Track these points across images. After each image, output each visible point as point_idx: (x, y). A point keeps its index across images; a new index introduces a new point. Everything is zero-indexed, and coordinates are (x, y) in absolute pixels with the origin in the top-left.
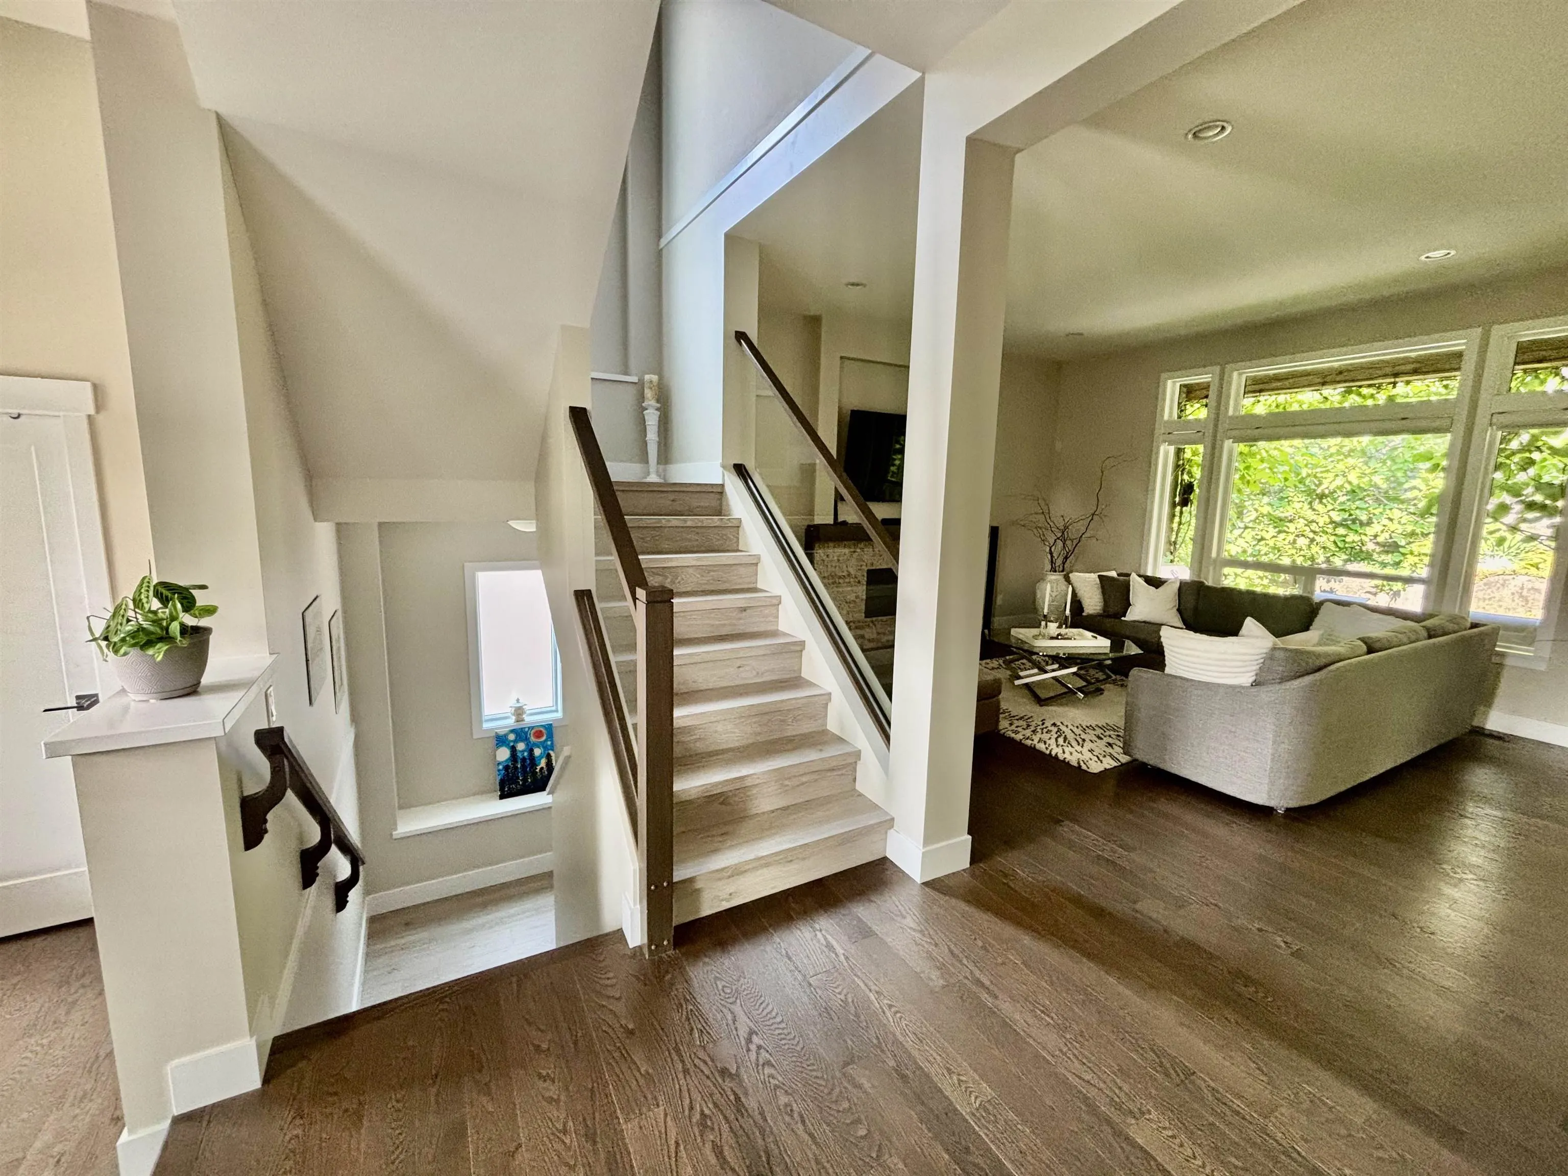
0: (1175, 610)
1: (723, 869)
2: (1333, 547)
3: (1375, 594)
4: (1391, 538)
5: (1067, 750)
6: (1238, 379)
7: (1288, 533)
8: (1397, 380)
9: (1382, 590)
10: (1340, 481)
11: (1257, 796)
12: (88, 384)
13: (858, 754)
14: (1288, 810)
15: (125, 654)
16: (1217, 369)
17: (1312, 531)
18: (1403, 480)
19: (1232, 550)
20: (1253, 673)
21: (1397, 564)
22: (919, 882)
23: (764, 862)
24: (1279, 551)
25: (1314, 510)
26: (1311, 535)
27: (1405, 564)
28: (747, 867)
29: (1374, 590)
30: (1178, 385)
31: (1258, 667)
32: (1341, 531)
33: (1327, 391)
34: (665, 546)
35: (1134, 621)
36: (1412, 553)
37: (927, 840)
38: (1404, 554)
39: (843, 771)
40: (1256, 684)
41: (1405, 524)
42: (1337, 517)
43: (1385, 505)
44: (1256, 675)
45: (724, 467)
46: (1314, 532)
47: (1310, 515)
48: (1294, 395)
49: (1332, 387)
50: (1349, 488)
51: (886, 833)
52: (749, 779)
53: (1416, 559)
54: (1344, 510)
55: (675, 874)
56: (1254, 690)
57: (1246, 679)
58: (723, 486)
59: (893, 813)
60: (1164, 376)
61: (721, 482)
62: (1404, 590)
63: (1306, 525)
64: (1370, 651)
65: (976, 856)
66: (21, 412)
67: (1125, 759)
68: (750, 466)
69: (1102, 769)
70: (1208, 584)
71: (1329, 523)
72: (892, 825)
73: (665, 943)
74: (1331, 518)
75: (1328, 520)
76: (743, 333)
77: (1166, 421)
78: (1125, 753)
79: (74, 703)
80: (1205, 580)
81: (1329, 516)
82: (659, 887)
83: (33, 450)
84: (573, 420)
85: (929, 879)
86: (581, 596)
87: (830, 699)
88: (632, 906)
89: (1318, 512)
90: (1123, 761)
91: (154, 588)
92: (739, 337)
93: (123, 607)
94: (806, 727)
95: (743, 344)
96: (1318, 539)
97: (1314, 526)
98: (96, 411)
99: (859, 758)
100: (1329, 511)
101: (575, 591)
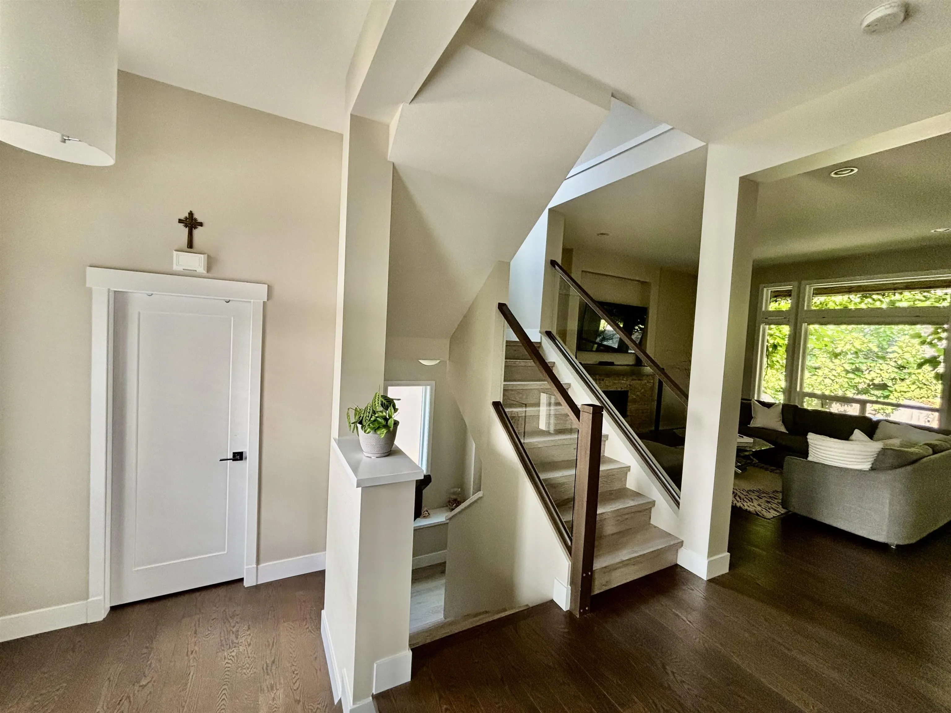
0: (781, 423)
1: (606, 567)
2: (846, 385)
3: (875, 415)
4: (882, 381)
5: (745, 504)
6: (809, 289)
7: (818, 376)
8: (896, 291)
9: (878, 412)
10: (848, 346)
11: (880, 537)
12: (267, 285)
13: (653, 503)
14: (898, 546)
16: (796, 284)
17: (833, 375)
18: (886, 347)
19: (807, 388)
20: (870, 463)
21: (887, 397)
22: (705, 580)
23: (624, 564)
24: (812, 386)
25: (833, 362)
26: (833, 378)
27: (891, 397)
28: (617, 566)
29: (874, 412)
30: (770, 291)
31: (873, 459)
32: (851, 376)
33: (852, 296)
34: (518, 377)
36: (896, 391)
37: (709, 556)
38: (891, 392)
39: (645, 513)
40: (873, 469)
41: (890, 373)
42: (848, 367)
43: (877, 361)
44: (872, 464)
45: (540, 332)
46: (835, 376)
47: (831, 366)
49: (855, 294)
50: (855, 350)
51: (677, 550)
52: (604, 515)
53: (899, 394)
54: (853, 364)
55: (594, 567)
56: (873, 473)
57: (866, 466)
58: (540, 343)
59: (682, 538)
60: (762, 286)
61: (539, 341)
62: (893, 413)
63: (830, 372)
64: (935, 453)
65: (732, 566)
66: (230, 299)
67: (783, 511)
68: (554, 332)
69: (772, 517)
70: (799, 407)
71: (843, 371)
72: (682, 545)
73: (587, 608)
74: (844, 368)
75: (843, 369)
76: (555, 261)
77: (764, 311)
78: (783, 508)
79: (231, 457)
80: (797, 404)
81: (843, 366)
82: (587, 574)
83: (232, 318)
84: (500, 310)
85: (710, 578)
86: (497, 405)
87: (629, 470)
88: (566, 586)
89: (835, 364)
90: (782, 512)
91: (381, 399)
92: (553, 263)
93: (369, 408)
94: (617, 486)
95: (557, 267)
96: (837, 380)
97: (834, 373)
98: (268, 300)
99: (654, 505)
100: (843, 364)
101: (493, 402)
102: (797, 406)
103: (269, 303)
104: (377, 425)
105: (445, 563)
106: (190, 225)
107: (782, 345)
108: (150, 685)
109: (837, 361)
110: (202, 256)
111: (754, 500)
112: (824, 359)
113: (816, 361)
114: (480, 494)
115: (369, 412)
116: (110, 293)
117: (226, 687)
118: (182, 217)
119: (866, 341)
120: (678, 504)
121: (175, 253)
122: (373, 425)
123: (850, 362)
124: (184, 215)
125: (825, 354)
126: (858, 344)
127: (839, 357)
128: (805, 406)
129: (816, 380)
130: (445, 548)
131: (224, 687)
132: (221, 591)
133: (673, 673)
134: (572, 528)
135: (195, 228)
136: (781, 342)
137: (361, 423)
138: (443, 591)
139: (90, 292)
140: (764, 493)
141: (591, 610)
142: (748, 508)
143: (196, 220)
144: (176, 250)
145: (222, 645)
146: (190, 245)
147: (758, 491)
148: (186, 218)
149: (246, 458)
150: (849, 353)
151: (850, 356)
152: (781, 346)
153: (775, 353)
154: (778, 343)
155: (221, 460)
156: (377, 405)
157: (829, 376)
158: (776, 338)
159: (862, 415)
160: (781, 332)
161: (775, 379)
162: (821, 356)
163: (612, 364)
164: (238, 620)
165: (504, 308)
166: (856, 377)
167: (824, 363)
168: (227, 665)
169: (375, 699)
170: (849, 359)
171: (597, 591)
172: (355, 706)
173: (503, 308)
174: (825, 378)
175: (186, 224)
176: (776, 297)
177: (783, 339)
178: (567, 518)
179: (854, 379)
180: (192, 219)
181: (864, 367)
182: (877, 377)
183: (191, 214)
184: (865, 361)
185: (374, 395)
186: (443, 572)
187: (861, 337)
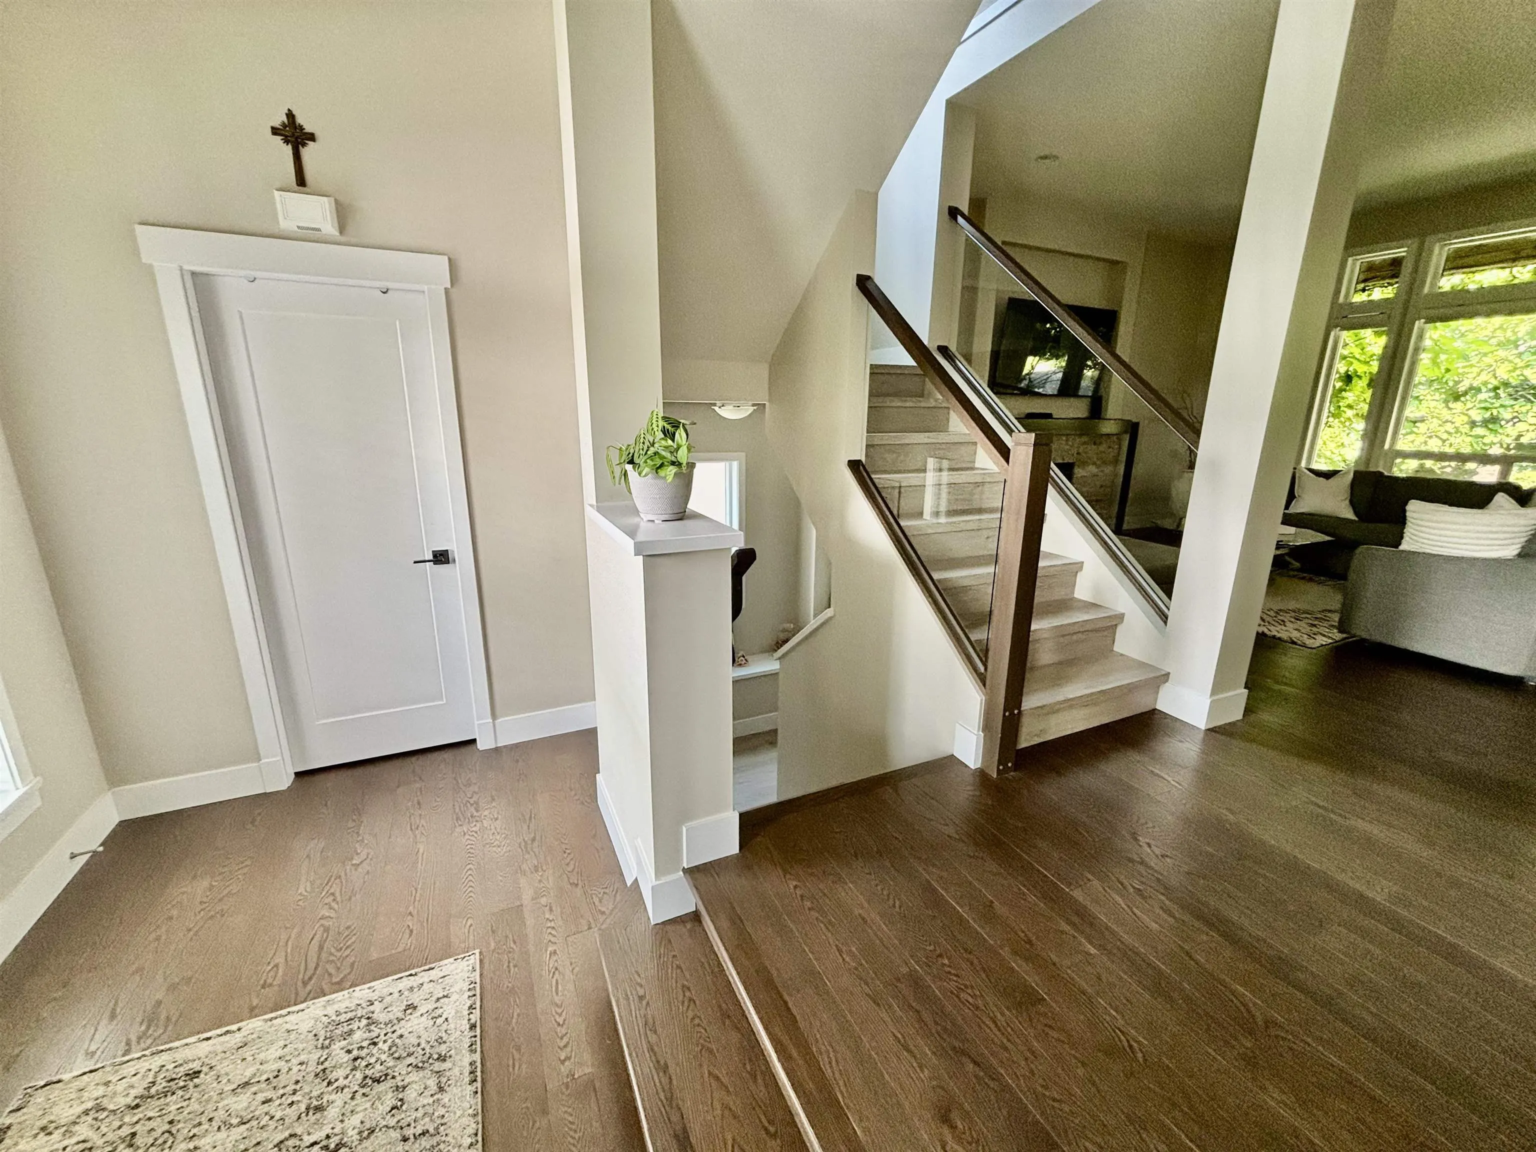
0: (1347, 502)
1: (1042, 707)
5: (1272, 628)
6: (1440, 253)
7: (1417, 434)
10: (1484, 377)
11: (1514, 668)
12: (446, 258)
13: (1120, 617)
15: (645, 476)
16: (1414, 243)
17: (1446, 432)
19: (1403, 445)
20: (1520, 546)
22: (1202, 729)
23: (1070, 704)
25: (1450, 409)
26: (1445, 436)
28: (1060, 706)
30: (1359, 265)
31: (1524, 540)
35: (1302, 514)
37: (1214, 692)
39: (1106, 633)
40: (1522, 555)
44: (1523, 547)
46: (1449, 433)
48: (1471, 275)
50: (1495, 383)
51: (1158, 687)
52: (1042, 633)
54: (1486, 409)
55: (1023, 704)
56: (1522, 563)
57: (1511, 552)
59: (1168, 669)
66: (389, 286)
67: (1338, 636)
68: (953, 348)
69: (1318, 645)
70: (1386, 474)
71: (1466, 423)
72: (1167, 681)
73: (1010, 765)
74: (1470, 417)
75: (1466, 419)
76: (956, 209)
77: (1341, 305)
78: (1340, 632)
79: (431, 558)
80: (1381, 470)
81: (1467, 415)
82: (1012, 714)
83: (398, 323)
84: (860, 288)
85: (1211, 726)
86: (854, 465)
87: (1081, 568)
88: (976, 732)
89: (1454, 411)
90: (1337, 639)
91: (661, 423)
92: (953, 213)
93: (642, 436)
94: (1058, 594)
95: (960, 219)
96: (1452, 440)
97: (1449, 427)
98: (452, 284)
99: (1122, 622)
100: (1468, 410)
101: (849, 461)
102: (1381, 474)
103: (454, 292)
104: (658, 462)
105: (775, 731)
106: (293, 139)
107: (1363, 375)
108: (364, 864)
109: (1458, 406)
110: (325, 199)
111: (1288, 624)
112: (1434, 403)
113: (1418, 408)
114: (829, 613)
115: (643, 443)
116: (185, 277)
117: (471, 866)
118: (277, 124)
119: (1521, 364)
120: (1164, 618)
121: (276, 193)
122: (652, 460)
123: (1483, 405)
124: (280, 119)
125: (1437, 394)
126: (1503, 373)
127: (1462, 399)
128: (1397, 472)
129: (1412, 442)
130: (776, 709)
131: (468, 867)
132: (447, 755)
133: (1149, 845)
134: (987, 650)
135: (304, 145)
136: (1361, 369)
137: (631, 462)
138: (774, 768)
139: (149, 271)
140: (1304, 613)
141: (1016, 768)
142: (1276, 633)
143: (301, 128)
144: (277, 190)
145: (458, 819)
146: (301, 180)
147: (1294, 611)
148: (283, 124)
149: (454, 561)
150: (1484, 389)
151: (1482, 396)
152: (1360, 377)
153: (1345, 390)
154: (1356, 372)
155: (415, 562)
156: (655, 429)
157: (1439, 434)
158: (1352, 363)
159: (1503, 481)
160: (1365, 350)
161: (1335, 445)
162: (1429, 397)
163: (1049, 416)
164: (477, 790)
165: (869, 285)
166: (1487, 433)
167: (1432, 410)
168: (469, 842)
169: (687, 875)
170: (1481, 402)
171: (1024, 742)
172: (658, 882)
173: (864, 284)
174: (1430, 437)
175: (286, 136)
176: (1365, 281)
177: (1367, 363)
178: (977, 635)
179: (1483, 437)
180: (296, 128)
181: (1507, 415)
182: (1528, 431)
183: (290, 115)
184: (1512, 402)
185: (649, 415)
186: (773, 743)
187: (1511, 358)
